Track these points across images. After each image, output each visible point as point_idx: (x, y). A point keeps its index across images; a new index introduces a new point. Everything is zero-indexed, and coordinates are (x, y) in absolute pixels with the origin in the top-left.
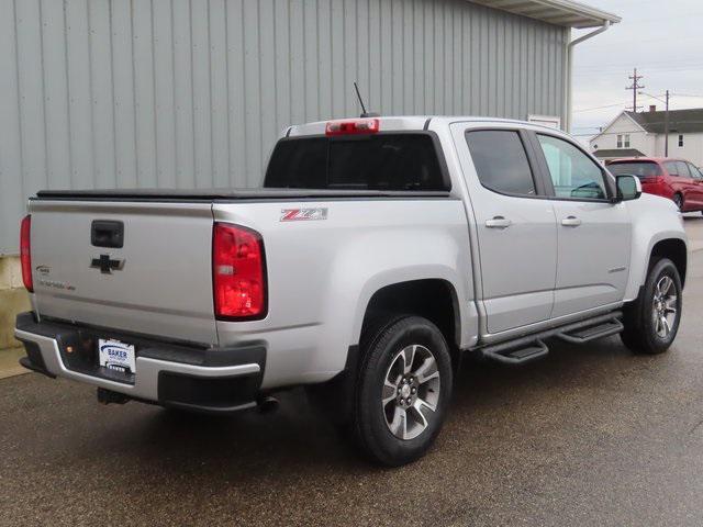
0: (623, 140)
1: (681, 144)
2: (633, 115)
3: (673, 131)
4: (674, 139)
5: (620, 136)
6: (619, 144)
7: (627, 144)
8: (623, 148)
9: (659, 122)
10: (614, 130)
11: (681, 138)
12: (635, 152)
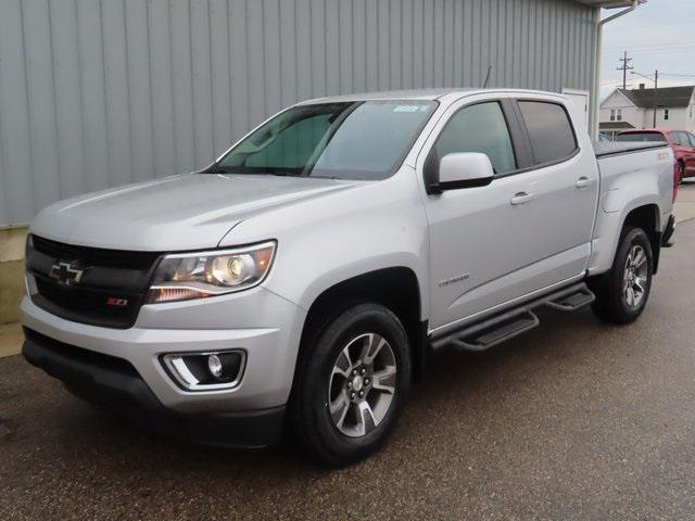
0: (616, 115)
1: (666, 118)
2: (624, 91)
3: (661, 107)
4: (661, 113)
5: (613, 111)
6: (613, 118)
7: (619, 118)
8: (616, 120)
9: (647, 99)
10: (607, 105)
11: (667, 112)
12: (626, 125)
